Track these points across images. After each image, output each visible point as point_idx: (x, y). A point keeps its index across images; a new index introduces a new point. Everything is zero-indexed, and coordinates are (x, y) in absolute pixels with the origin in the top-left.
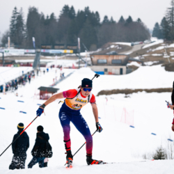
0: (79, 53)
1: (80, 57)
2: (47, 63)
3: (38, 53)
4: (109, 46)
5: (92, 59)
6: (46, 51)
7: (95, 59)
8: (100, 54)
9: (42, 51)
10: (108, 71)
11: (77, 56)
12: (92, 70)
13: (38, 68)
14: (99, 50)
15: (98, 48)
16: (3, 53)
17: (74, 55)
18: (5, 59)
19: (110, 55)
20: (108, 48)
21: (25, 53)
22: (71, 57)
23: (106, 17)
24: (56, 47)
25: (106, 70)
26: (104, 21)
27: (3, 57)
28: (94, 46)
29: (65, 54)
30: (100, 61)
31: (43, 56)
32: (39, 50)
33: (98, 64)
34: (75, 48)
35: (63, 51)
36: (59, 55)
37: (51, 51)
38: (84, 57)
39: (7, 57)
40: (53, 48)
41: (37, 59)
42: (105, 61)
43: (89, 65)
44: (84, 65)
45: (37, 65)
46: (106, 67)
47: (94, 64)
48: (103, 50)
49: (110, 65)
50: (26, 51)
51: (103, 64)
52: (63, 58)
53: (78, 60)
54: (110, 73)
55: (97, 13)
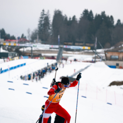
0: (95, 50)
1: (97, 53)
2: (68, 57)
3: (61, 49)
4: (121, 45)
5: (106, 55)
6: (68, 47)
7: (109, 55)
8: (113, 51)
9: (65, 46)
10: (120, 65)
11: (94, 52)
12: (106, 64)
13: (61, 61)
14: (112, 48)
15: (111, 46)
16: (32, 47)
17: (92, 51)
18: (33, 52)
19: (121, 52)
20: (120, 47)
21: (50, 48)
22: (88, 53)
23: (119, 21)
24: (76, 44)
25: (118, 65)
26: (117, 24)
27: (32, 51)
28: (108, 44)
29: (84, 50)
30: (113, 57)
31: (65, 51)
32: (62, 46)
33: (111, 59)
34: (92, 45)
35: (82, 48)
36: (79, 50)
37: (72, 47)
38: (100, 53)
39: (34, 51)
40: (74, 45)
41: (60, 54)
42: (117, 57)
43: (103, 60)
44: (100, 60)
45: (60, 58)
46: (117, 62)
47: (107, 59)
48: (115, 48)
49: (121, 60)
50: (51, 46)
51: (115, 59)
52: (82, 54)
53: (94, 56)
54: (121, 68)
55: (112, 17)
